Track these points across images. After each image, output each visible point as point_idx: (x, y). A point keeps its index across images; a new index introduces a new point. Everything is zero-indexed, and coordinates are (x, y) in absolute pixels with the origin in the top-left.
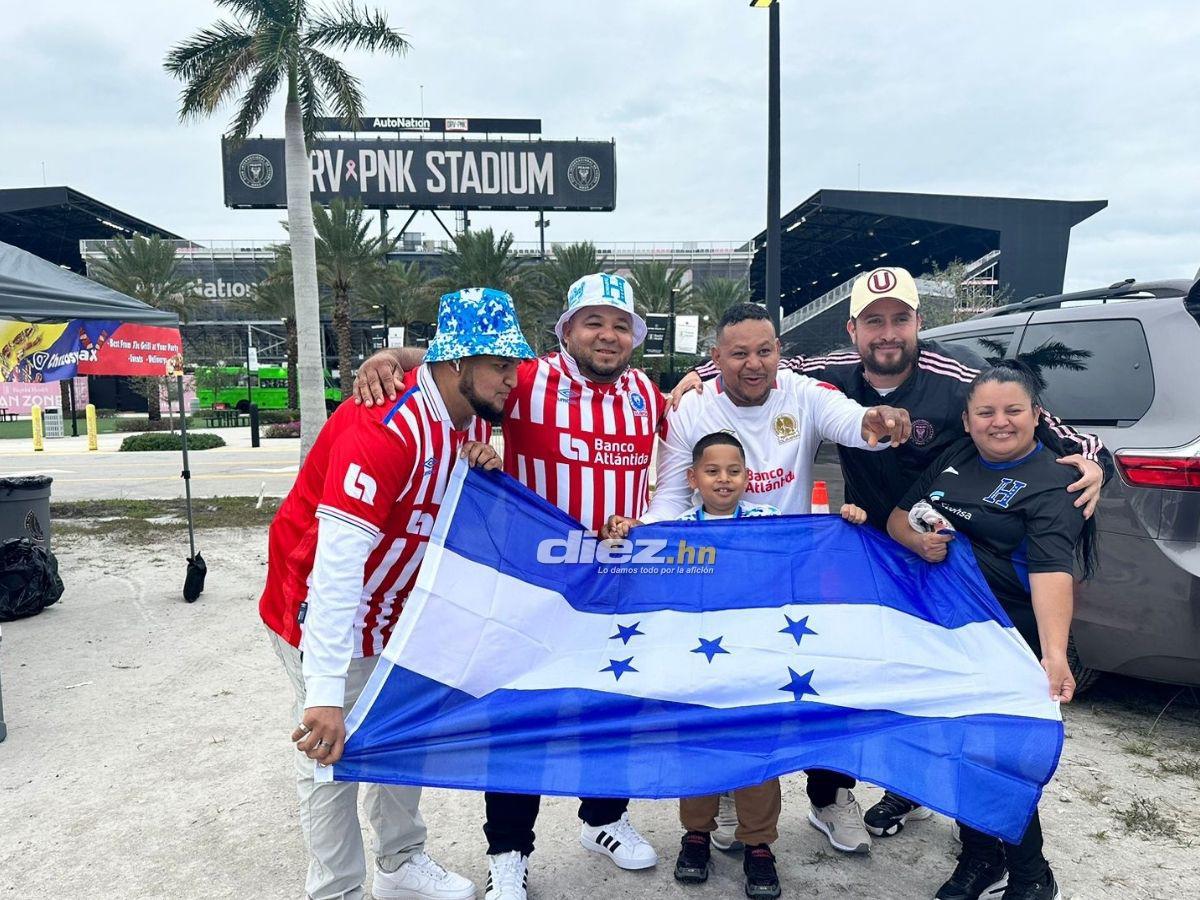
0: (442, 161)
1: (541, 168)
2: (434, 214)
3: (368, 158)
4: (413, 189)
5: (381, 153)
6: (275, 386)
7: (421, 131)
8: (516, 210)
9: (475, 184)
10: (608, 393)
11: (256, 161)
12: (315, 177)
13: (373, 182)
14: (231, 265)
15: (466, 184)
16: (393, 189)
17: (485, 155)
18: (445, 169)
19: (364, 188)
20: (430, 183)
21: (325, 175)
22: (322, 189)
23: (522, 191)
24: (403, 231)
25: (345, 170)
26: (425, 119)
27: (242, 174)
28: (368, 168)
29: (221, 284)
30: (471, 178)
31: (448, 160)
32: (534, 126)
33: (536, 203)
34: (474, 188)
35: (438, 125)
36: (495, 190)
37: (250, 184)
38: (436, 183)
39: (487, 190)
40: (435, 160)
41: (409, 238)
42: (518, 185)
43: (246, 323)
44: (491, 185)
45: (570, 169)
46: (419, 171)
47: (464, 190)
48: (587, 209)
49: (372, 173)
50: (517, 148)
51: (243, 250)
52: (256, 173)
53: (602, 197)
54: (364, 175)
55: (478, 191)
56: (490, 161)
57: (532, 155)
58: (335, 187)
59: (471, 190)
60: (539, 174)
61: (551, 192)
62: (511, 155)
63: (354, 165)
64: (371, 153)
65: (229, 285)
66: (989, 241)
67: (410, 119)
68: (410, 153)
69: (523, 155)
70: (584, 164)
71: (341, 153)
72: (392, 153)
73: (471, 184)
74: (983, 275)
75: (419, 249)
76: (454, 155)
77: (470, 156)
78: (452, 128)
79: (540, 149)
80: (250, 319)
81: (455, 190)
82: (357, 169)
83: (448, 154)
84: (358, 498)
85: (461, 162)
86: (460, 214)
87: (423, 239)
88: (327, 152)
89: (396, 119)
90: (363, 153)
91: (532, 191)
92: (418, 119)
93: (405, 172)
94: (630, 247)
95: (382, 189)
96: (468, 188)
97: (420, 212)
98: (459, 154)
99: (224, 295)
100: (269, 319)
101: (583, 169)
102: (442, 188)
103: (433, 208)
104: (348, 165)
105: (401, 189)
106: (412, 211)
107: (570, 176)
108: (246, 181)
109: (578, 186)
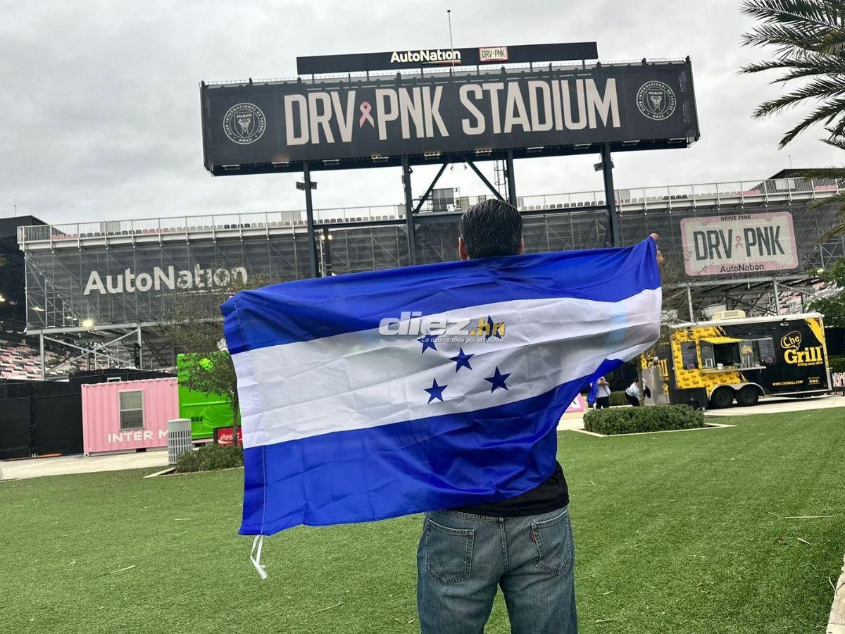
0: (479, 96)
1: (602, 98)
2: (473, 167)
3: (387, 99)
4: (444, 132)
5: (403, 92)
7: (450, 65)
9: (523, 120)
11: (245, 111)
12: (320, 125)
13: (394, 126)
14: (211, 249)
15: (510, 121)
16: (420, 135)
17: (533, 85)
18: (484, 105)
19: (383, 135)
20: (466, 123)
21: (334, 123)
22: (330, 139)
23: (581, 125)
24: (431, 189)
25: (358, 114)
26: (455, 50)
27: (227, 127)
28: (388, 110)
29: (199, 271)
30: (516, 114)
31: (486, 94)
32: (588, 50)
33: (599, 141)
34: (521, 125)
35: (470, 56)
36: (547, 127)
37: (237, 140)
38: (474, 123)
39: (537, 127)
40: (471, 95)
41: (439, 196)
42: (575, 119)
44: (542, 120)
45: (639, 95)
46: (452, 111)
47: (508, 129)
49: (393, 116)
50: (572, 77)
51: (227, 227)
52: (244, 125)
54: (383, 118)
55: (526, 128)
56: (539, 91)
57: (590, 83)
58: (347, 136)
59: (517, 128)
60: (601, 104)
61: (617, 123)
62: (565, 84)
63: (369, 108)
64: (391, 93)
65: (209, 271)
67: (436, 51)
68: (439, 90)
69: (579, 82)
70: (656, 89)
71: (352, 95)
72: (416, 91)
73: (517, 121)
75: (451, 209)
76: (494, 88)
77: (514, 89)
78: (488, 58)
79: (601, 74)
81: (497, 130)
82: (374, 113)
83: (486, 86)
85: (503, 95)
86: (501, 164)
87: (456, 195)
88: (335, 95)
89: (418, 52)
90: (380, 94)
91: (593, 125)
92: (446, 51)
93: (433, 111)
95: (406, 134)
96: (514, 126)
97: (450, 165)
98: (501, 86)
101: (654, 95)
102: (481, 129)
103: (469, 159)
104: (362, 108)
105: (430, 134)
106: (441, 165)
107: (639, 104)
108: (232, 136)
109: (651, 115)
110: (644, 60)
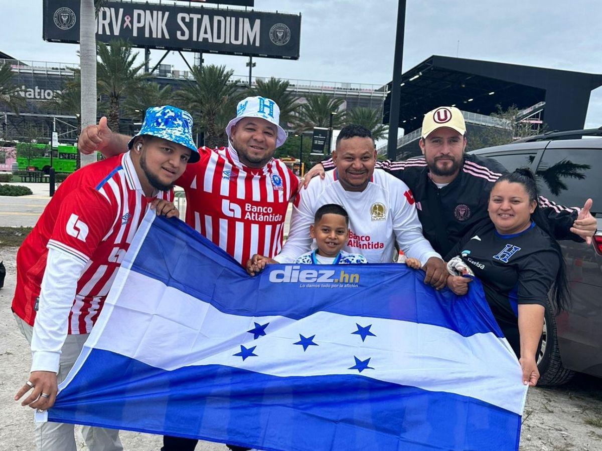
0: (187, 20)
1: (252, 29)
2: (181, 54)
3: (139, 15)
4: (167, 37)
5: (148, 12)
6: (69, 158)
8: (234, 55)
9: (209, 36)
10: (257, 174)
11: (65, 12)
12: (104, 25)
13: (141, 30)
14: (45, 78)
15: (202, 36)
16: (154, 36)
17: (216, 18)
18: (189, 25)
19: (135, 34)
20: (179, 33)
21: (111, 25)
22: (108, 33)
23: (239, 42)
24: (159, 64)
25: (123, 21)
27: (55, 19)
28: (139, 22)
29: (37, 90)
30: (206, 32)
31: (191, 19)
33: (248, 51)
34: (207, 39)
36: (221, 41)
37: (60, 27)
38: (183, 34)
39: (216, 41)
40: (183, 19)
41: (163, 68)
42: (237, 39)
43: (53, 116)
44: (219, 37)
45: (271, 31)
46: (172, 26)
47: (201, 40)
48: (281, 57)
49: (141, 25)
50: (237, 15)
51: (53, 69)
52: (65, 19)
53: (291, 51)
54: (136, 25)
55: (210, 41)
56: (219, 22)
57: (247, 20)
58: (117, 32)
59: (205, 40)
60: (251, 32)
61: (257, 44)
62: (233, 19)
63: (130, 19)
64: (142, 12)
65: (43, 91)
66: (539, 96)
68: (167, 14)
69: (241, 20)
70: (280, 28)
71: (121, 10)
72: (155, 13)
73: (206, 36)
74: (533, 117)
75: (169, 75)
76: (196, 17)
77: (206, 18)
79: (252, 17)
80: (55, 114)
81: (195, 39)
82: (132, 22)
83: (192, 15)
84: (75, 236)
85: (200, 21)
86: (197, 55)
87: (172, 69)
88: (113, 10)
90: (136, 12)
91: (245, 43)
93: (162, 25)
94: (307, 84)
95: (147, 35)
96: (204, 39)
97: (171, 52)
98: (199, 16)
99: (38, 97)
100: (68, 114)
101: (280, 31)
102: (186, 37)
103: (180, 50)
104: (126, 18)
105: (160, 36)
106: (166, 51)
107: (271, 35)
108: (58, 24)
109: (276, 42)
110: (277, 12)
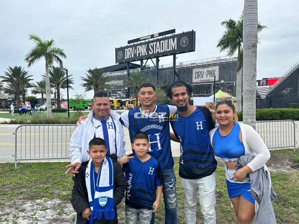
0: (152, 46)
1: (174, 42)
2: (151, 60)
3: (138, 48)
4: (147, 54)
5: (141, 46)
7: (148, 39)
8: (168, 55)
9: (159, 50)
11: (120, 53)
12: (129, 54)
13: (139, 54)
15: (157, 50)
16: (143, 55)
18: (153, 48)
19: (138, 56)
20: (150, 52)
21: (131, 54)
22: (130, 57)
23: (169, 50)
24: (145, 65)
25: (134, 52)
26: (150, 36)
30: (158, 49)
32: (173, 31)
33: (174, 53)
34: (159, 51)
35: (152, 36)
41: (146, 67)
42: (168, 48)
44: (162, 50)
45: (181, 41)
46: (148, 49)
47: (156, 52)
48: (184, 52)
49: (139, 52)
50: (168, 38)
52: (120, 55)
54: (138, 52)
55: (160, 52)
56: (162, 43)
57: (172, 40)
58: (133, 56)
59: (158, 52)
60: (173, 44)
61: (176, 49)
62: (167, 40)
67: (147, 36)
68: (146, 45)
69: (170, 40)
71: (134, 48)
72: (143, 46)
73: (158, 50)
76: (155, 43)
77: (158, 43)
78: (155, 36)
79: (174, 37)
81: (155, 53)
82: (136, 51)
85: (156, 45)
87: (149, 66)
88: (132, 48)
89: (144, 37)
91: (171, 50)
92: (148, 36)
93: (145, 50)
95: (141, 55)
101: (184, 40)
102: (152, 53)
103: (151, 58)
106: (147, 60)
107: (181, 43)
108: (119, 57)
109: (183, 46)
110: (183, 32)
